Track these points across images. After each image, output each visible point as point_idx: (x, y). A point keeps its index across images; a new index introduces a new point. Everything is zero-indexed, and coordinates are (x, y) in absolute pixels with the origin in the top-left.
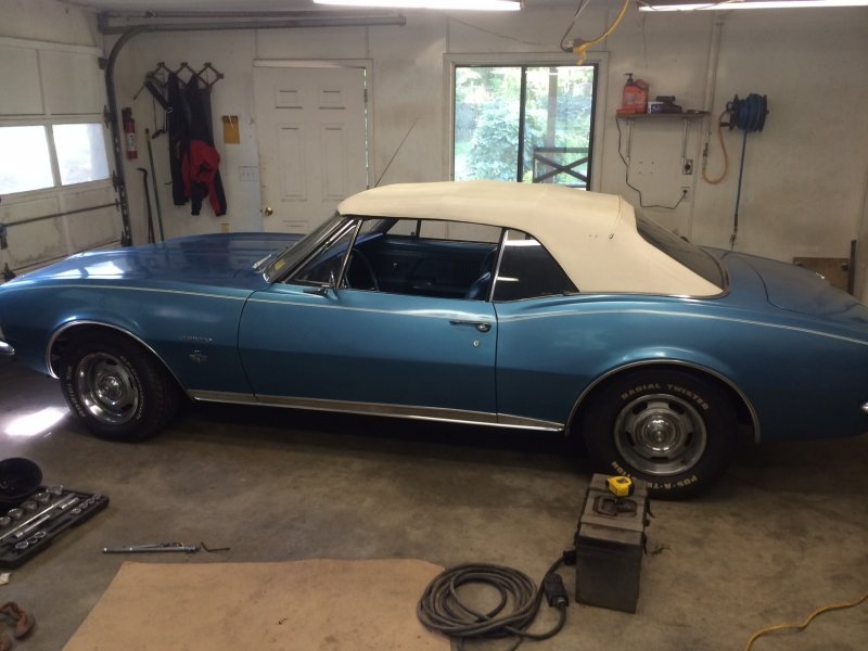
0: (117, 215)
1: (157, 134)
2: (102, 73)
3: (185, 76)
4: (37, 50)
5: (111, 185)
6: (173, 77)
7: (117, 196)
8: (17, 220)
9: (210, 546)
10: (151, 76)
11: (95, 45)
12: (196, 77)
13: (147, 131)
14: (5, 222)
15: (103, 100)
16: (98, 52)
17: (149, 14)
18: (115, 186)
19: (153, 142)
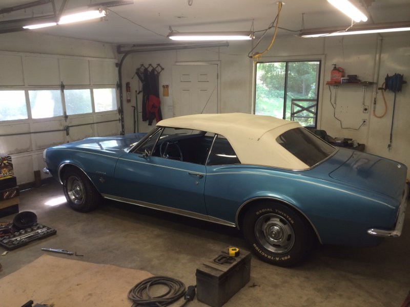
0: (120, 125)
1: (140, 92)
2: (117, 69)
3: (150, 69)
4: (89, 61)
5: (117, 112)
6: (146, 70)
7: (120, 117)
8: (74, 125)
9: (78, 254)
10: (138, 69)
11: (115, 58)
12: (154, 70)
13: (136, 91)
14: (70, 125)
15: (117, 79)
16: (116, 61)
17: (134, 46)
18: (119, 113)
19: (138, 96)
